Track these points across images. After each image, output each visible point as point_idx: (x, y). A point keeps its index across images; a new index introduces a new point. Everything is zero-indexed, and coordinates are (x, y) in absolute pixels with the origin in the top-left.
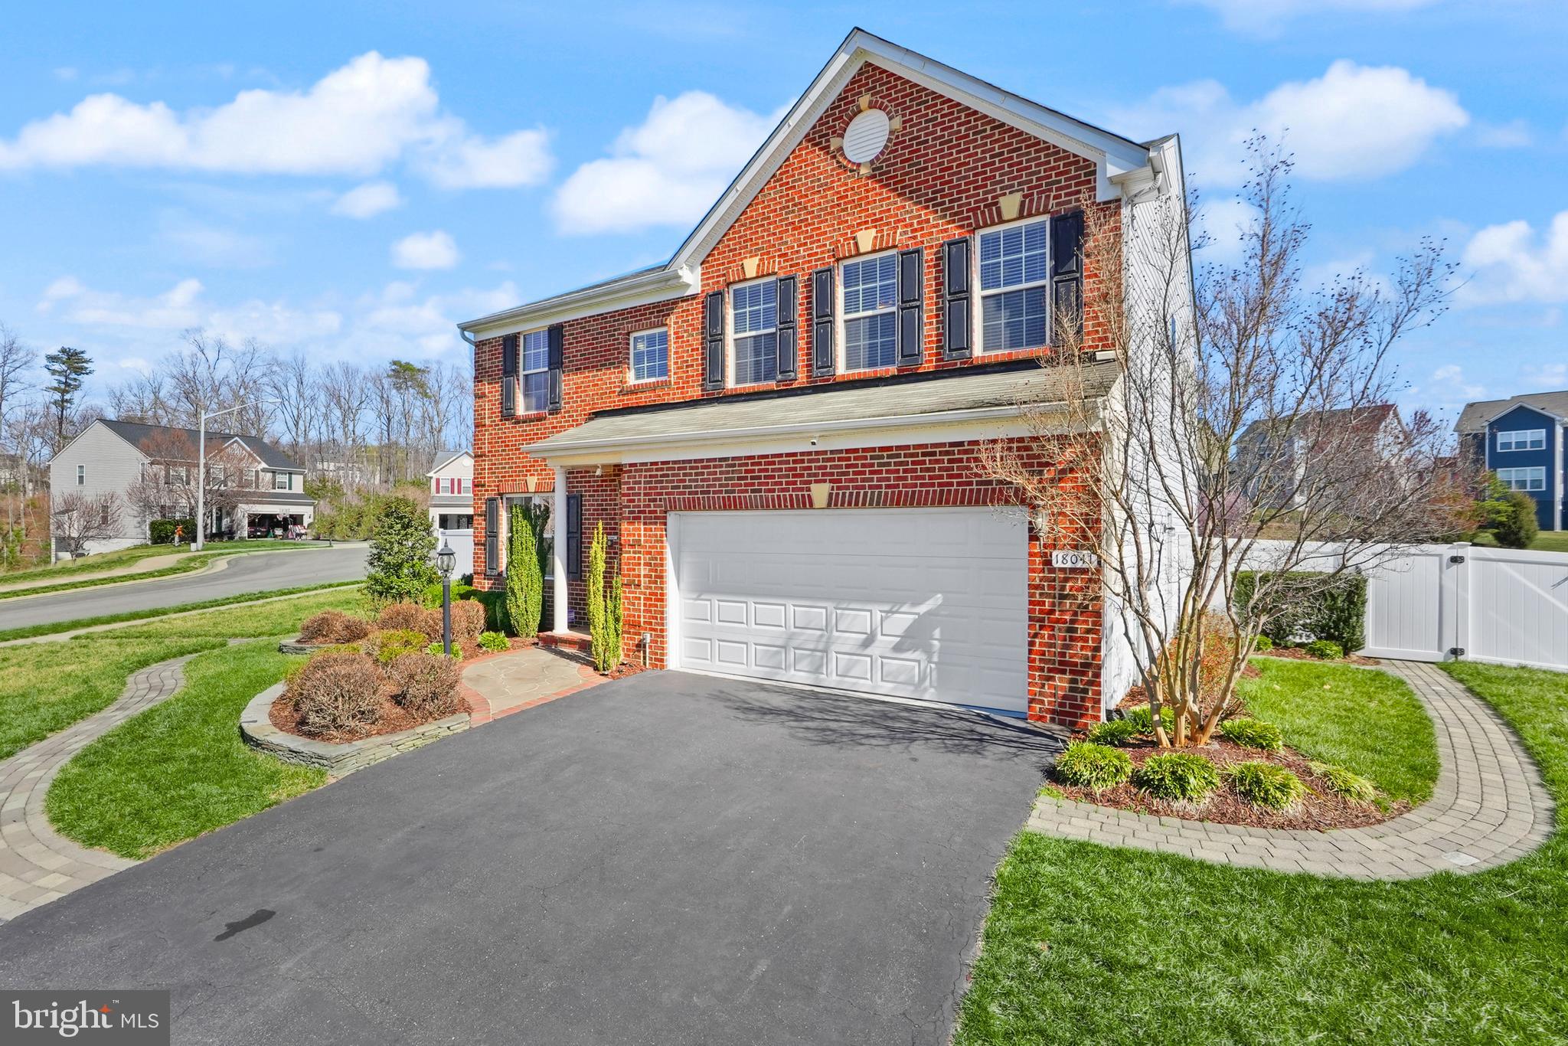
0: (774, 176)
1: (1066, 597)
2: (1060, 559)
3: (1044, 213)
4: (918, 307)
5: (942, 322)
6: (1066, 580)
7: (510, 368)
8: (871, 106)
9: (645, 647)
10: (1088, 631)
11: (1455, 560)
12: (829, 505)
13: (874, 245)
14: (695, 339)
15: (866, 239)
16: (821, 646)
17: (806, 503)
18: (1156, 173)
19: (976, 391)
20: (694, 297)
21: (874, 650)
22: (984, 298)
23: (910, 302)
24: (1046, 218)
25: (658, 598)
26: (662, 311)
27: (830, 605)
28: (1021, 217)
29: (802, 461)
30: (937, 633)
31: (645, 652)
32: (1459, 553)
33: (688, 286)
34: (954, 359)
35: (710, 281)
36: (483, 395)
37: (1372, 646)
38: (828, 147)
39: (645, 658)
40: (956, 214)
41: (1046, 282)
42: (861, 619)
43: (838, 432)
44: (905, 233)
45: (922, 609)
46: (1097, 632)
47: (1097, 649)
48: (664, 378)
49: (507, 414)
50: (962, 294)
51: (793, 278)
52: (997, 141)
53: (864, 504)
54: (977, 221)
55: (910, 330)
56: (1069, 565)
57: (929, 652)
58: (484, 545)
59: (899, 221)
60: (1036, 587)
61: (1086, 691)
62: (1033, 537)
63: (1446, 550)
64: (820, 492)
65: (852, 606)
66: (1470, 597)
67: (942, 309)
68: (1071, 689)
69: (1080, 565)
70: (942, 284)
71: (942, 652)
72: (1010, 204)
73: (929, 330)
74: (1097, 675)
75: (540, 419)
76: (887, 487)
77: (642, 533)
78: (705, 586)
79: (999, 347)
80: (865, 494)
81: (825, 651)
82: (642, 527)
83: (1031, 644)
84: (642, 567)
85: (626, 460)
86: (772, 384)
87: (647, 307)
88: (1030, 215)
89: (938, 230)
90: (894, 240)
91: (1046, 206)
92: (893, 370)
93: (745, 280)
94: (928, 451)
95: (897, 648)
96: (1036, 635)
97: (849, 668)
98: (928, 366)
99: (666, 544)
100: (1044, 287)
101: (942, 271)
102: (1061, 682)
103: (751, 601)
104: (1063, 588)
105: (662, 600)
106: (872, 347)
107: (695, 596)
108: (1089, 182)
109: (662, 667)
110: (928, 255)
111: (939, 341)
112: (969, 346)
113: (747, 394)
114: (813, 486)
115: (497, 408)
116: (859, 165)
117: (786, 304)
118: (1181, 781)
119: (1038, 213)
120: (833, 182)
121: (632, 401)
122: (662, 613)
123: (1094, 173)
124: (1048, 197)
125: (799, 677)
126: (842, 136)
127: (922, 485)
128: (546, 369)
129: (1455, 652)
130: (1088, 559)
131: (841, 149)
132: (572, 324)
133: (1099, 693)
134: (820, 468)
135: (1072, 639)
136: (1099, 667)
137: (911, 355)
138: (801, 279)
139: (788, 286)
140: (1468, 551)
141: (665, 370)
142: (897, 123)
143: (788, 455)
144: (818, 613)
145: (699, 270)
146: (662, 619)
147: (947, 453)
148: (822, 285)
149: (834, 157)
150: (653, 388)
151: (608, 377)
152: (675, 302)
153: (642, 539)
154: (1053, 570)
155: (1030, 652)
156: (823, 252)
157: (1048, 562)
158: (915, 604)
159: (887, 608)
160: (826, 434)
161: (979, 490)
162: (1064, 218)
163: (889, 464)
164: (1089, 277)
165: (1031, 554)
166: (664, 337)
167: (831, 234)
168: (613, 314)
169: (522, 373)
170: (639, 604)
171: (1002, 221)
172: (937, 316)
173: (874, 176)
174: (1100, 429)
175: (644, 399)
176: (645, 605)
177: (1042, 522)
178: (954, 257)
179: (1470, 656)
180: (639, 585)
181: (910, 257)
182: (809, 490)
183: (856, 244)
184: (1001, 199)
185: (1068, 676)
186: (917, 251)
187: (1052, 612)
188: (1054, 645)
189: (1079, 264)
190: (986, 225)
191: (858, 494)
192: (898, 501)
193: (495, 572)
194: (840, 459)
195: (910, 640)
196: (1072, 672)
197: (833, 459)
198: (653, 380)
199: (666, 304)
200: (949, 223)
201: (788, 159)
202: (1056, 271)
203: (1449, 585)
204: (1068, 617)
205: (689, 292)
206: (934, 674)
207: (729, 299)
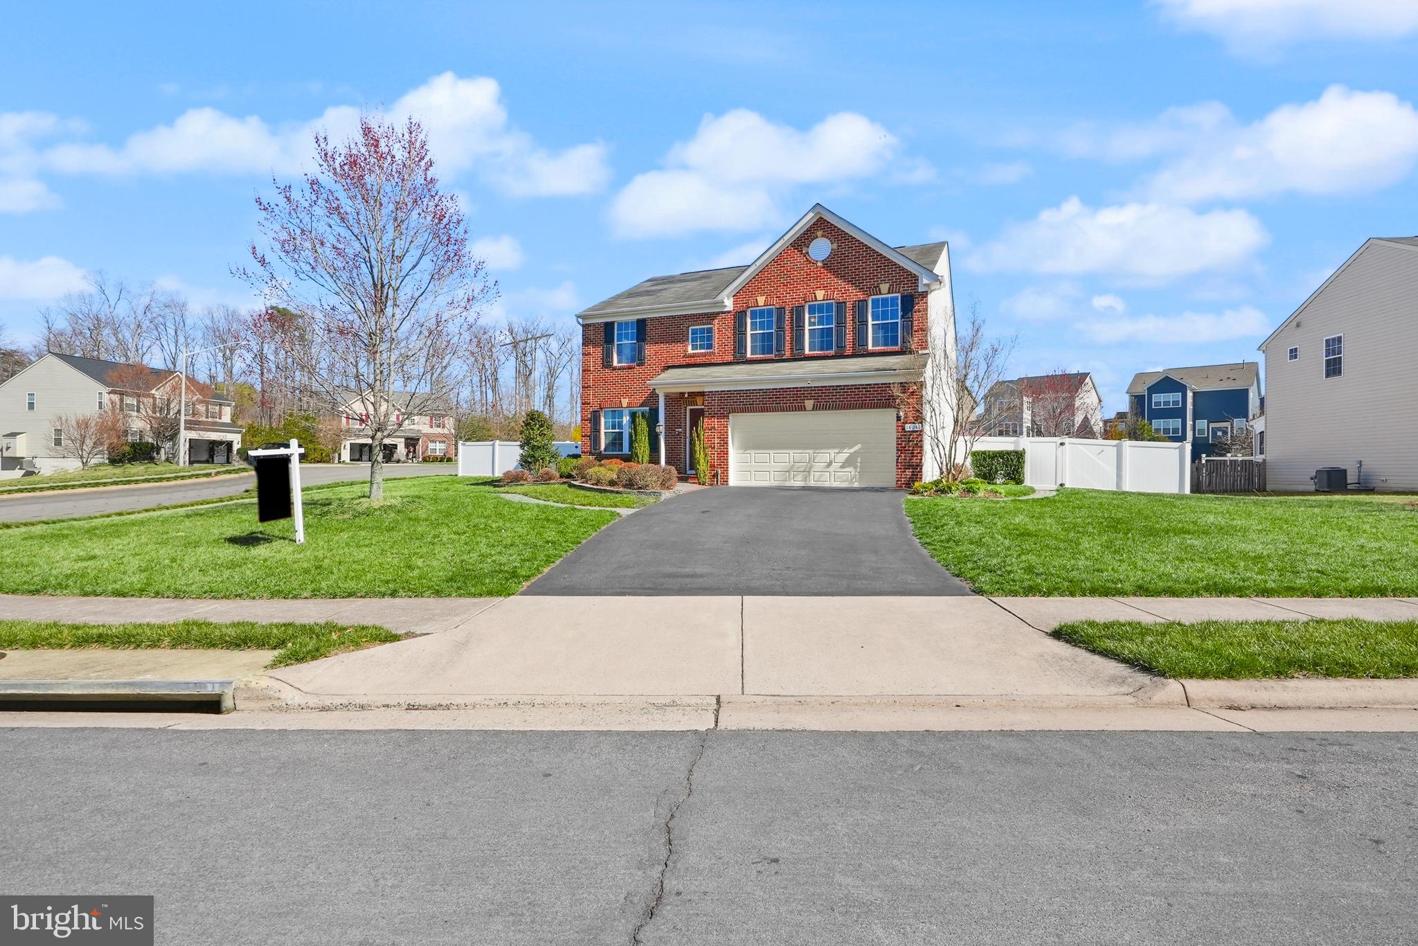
0: (774, 260)
1: (910, 441)
2: (908, 427)
3: (899, 292)
4: (844, 326)
5: (855, 333)
6: (910, 435)
7: (609, 339)
8: (823, 236)
9: (717, 476)
10: (918, 453)
11: (1062, 444)
12: (813, 409)
13: (824, 298)
14: (730, 333)
15: (820, 294)
16: (807, 470)
17: (803, 408)
18: (941, 283)
19: (874, 364)
20: (729, 312)
21: (831, 469)
22: (873, 325)
23: (841, 324)
24: (899, 295)
25: (724, 454)
26: (711, 317)
27: (811, 451)
28: (889, 293)
29: (801, 391)
30: (859, 460)
31: (717, 479)
32: (1063, 441)
33: (726, 306)
34: (860, 350)
35: (738, 305)
36: (589, 354)
37: (1028, 482)
38: (802, 251)
39: (717, 481)
40: (861, 289)
41: (899, 320)
42: (825, 456)
43: (819, 379)
44: (839, 294)
45: (852, 451)
46: (921, 453)
47: (921, 459)
48: (711, 350)
49: (607, 363)
50: (864, 322)
51: (784, 308)
52: (879, 261)
53: (829, 408)
54: (870, 293)
55: (840, 336)
56: (911, 430)
57: (856, 468)
58: (589, 437)
59: (836, 288)
60: (899, 438)
61: (917, 475)
62: (898, 418)
63: (1058, 440)
64: (809, 404)
65: (822, 451)
66: (1067, 461)
67: (855, 328)
68: (912, 475)
69: (916, 429)
70: (855, 317)
71: (861, 467)
72: (884, 287)
73: (849, 337)
74: (921, 469)
75: (630, 368)
76: (839, 401)
77: (716, 423)
78: (747, 446)
79: (879, 346)
80: (830, 404)
81: (809, 472)
82: (716, 420)
83: (898, 459)
84: (716, 439)
85: (706, 390)
86: (772, 356)
87: (702, 314)
88: (892, 293)
89: (854, 295)
90: (833, 296)
91: (899, 290)
92: (832, 352)
93: (758, 306)
94: (857, 387)
95: (842, 467)
96: (899, 456)
97: (821, 476)
98: (849, 352)
99: (729, 428)
100: (898, 322)
101: (855, 312)
102: (909, 473)
103: (771, 452)
104: (909, 438)
105: (727, 454)
106: (822, 342)
107: (742, 452)
108: (916, 283)
109: (727, 484)
110: (849, 305)
111: (853, 342)
112: (867, 345)
113: (759, 360)
114: (805, 401)
115: (599, 361)
116: (817, 261)
117: (780, 319)
118: (950, 488)
119: (896, 292)
120: (804, 267)
121: (692, 361)
122: (727, 459)
123: (918, 280)
124: (900, 287)
125: (798, 482)
126: (808, 247)
127: (854, 401)
128: (635, 342)
129: (1061, 485)
130: (918, 426)
131: (808, 253)
132: (652, 319)
133: (921, 475)
134: (809, 394)
135: (913, 456)
136: (922, 466)
137: (841, 347)
138: (788, 309)
139: (781, 313)
140: (1067, 440)
141: (710, 346)
142: (835, 246)
143: (793, 388)
144: (806, 455)
145: (732, 299)
146: (727, 462)
147: (865, 388)
148: (798, 313)
149: (805, 256)
150: (704, 355)
151: (677, 348)
152: (718, 313)
153: (716, 426)
154: (906, 432)
155: (897, 462)
156: (798, 298)
157: (904, 429)
158: (850, 448)
159: (837, 451)
160: (813, 380)
161: (877, 403)
162: (906, 296)
163: (840, 392)
164: (916, 320)
165: (898, 426)
166: (710, 331)
167: (802, 290)
168: (679, 317)
169: (616, 343)
170: (714, 457)
171: (881, 294)
172: (853, 331)
173: (824, 267)
174: (923, 380)
175: (698, 360)
176: (717, 457)
177: (902, 414)
178: (860, 307)
179: (1067, 486)
180: (714, 448)
181: (841, 305)
182: (804, 403)
183: (815, 296)
184: (881, 285)
185: (911, 470)
186: (844, 302)
187: (905, 447)
188: (906, 459)
189: (912, 315)
190: (874, 295)
191: (826, 405)
192: (845, 407)
193: (597, 451)
194: (818, 390)
195: (847, 463)
196: (912, 468)
197: (815, 390)
198: (703, 351)
199: (713, 314)
200: (858, 292)
201: (781, 253)
202: (903, 317)
203: (1059, 454)
204: (911, 449)
205: (726, 310)
206: (857, 476)
207: (749, 314)
